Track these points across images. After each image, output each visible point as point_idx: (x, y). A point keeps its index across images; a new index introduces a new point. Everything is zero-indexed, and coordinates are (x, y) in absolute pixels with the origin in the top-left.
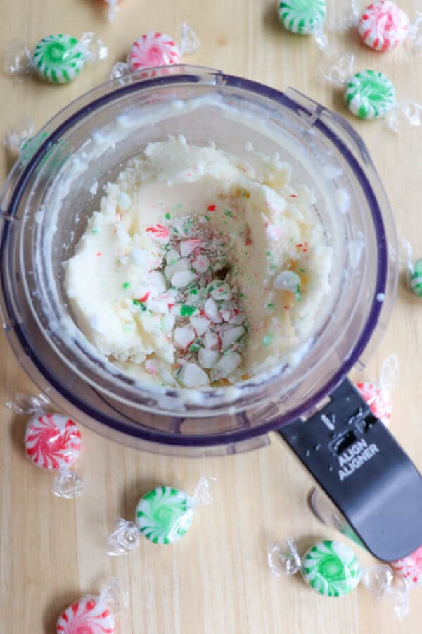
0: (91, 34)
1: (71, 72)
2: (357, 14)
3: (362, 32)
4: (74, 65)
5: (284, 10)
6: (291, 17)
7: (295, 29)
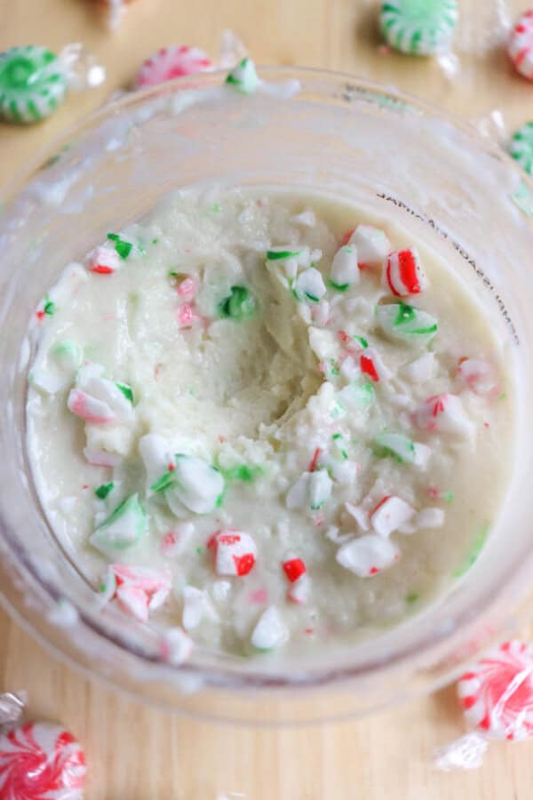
0: (78, 46)
1: (42, 104)
2: (507, 23)
3: (513, 53)
4: (45, 93)
5: (387, 16)
6: (398, 29)
7: (405, 46)
